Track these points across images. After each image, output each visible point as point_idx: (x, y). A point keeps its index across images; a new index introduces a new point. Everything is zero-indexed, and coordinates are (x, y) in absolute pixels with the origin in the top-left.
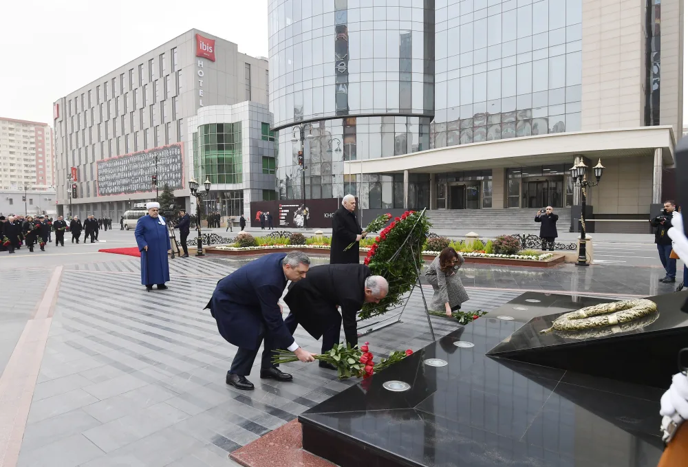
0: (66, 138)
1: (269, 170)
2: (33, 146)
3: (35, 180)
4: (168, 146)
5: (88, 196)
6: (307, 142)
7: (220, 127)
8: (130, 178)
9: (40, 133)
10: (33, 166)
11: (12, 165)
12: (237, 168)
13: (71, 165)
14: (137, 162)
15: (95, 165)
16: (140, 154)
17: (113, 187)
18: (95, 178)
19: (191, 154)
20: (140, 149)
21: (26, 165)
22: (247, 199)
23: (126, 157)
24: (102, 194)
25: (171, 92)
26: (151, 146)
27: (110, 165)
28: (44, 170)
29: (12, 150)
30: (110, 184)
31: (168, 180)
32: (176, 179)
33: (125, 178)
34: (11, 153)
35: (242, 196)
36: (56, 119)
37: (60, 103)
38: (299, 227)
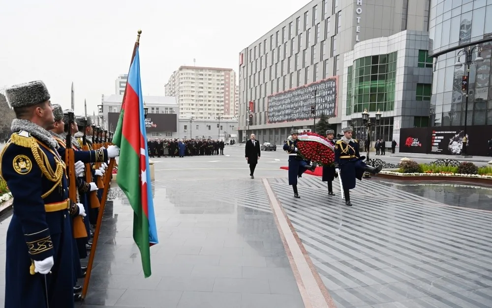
0: (247, 80)
1: (423, 96)
2: (223, 86)
3: (223, 112)
4: (325, 80)
5: (260, 124)
6: (473, 66)
7: (375, 58)
8: (292, 108)
9: (227, 76)
10: (222, 101)
11: (209, 101)
12: (389, 96)
13: (249, 100)
14: (298, 95)
15: (266, 99)
16: (301, 88)
17: (278, 116)
18: (266, 110)
19: (345, 85)
20: (302, 84)
21: (218, 101)
22: (397, 125)
23: (290, 92)
24: (270, 122)
25: (331, 31)
26: (310, 81)
27: (277, 99)
28: (229, 104)
29: (210, 90)
30: (277, 114)
31: (322, 110)
32: (330, 109)
33: (288, 109)
34: (209, 92)
35: (392, 123)
36: (240, 65)
37: (244, 52)
38: (455, 154)
